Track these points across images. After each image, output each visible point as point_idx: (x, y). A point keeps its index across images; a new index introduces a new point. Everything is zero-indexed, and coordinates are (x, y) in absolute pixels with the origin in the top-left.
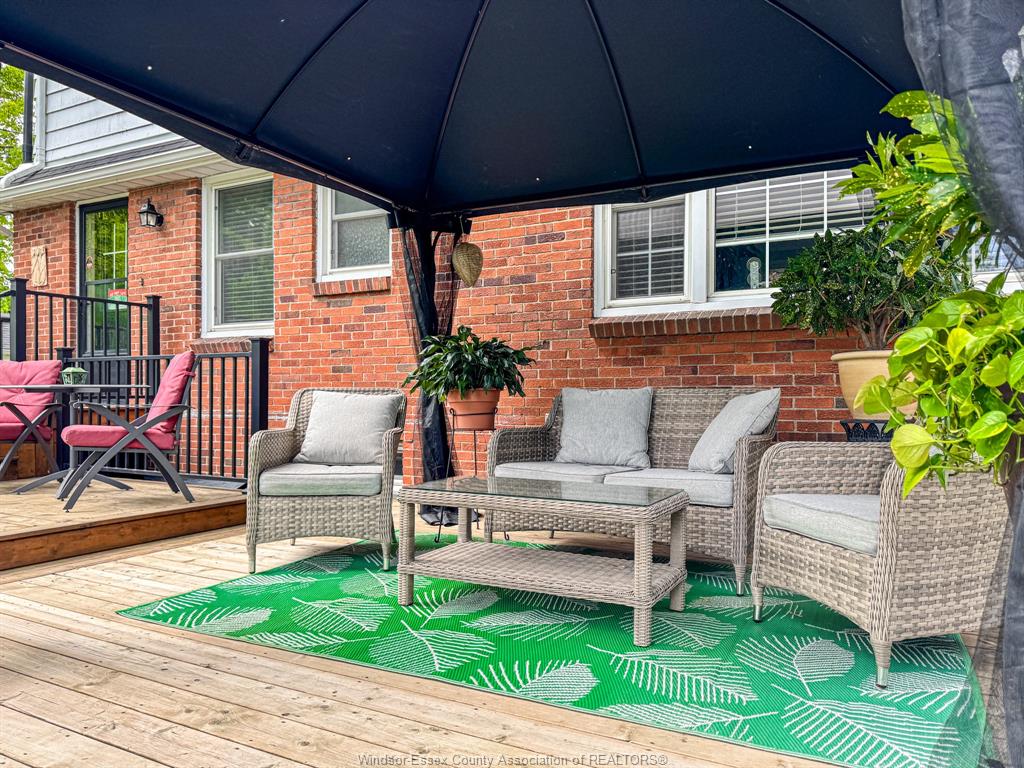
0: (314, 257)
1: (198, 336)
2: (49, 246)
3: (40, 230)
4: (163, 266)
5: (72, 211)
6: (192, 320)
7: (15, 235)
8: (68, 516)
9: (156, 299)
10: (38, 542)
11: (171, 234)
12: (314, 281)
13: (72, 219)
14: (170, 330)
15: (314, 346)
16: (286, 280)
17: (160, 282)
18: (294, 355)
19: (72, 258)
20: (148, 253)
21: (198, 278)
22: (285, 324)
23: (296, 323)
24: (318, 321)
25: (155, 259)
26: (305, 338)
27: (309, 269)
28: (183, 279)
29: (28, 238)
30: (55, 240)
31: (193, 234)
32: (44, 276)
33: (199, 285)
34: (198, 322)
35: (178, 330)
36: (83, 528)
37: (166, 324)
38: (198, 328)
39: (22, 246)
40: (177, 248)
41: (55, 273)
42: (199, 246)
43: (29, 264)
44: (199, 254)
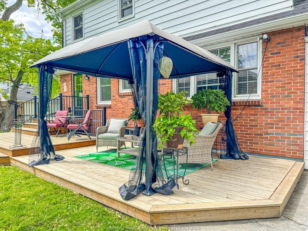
0: (119, 87)
1: (97, 104)
2: (67, 83)
3: (65, 79)
4: (89, 88)
5: (72, 75)
6: (95, 100)
7: (61, 80)
8: (68, 141)
9: (88, 96)
10: (63, 146)
11: (91, 81)
12: (119, 92)
13: (72, 77)
14: (91, 102)
15: (119, 107)
16: (113, 92)
17: (89, 92)
18: (115, 108)
19: (72, 86)
20: (86, 85)
21: (96, 91)
22: (113, 102)
23: (115, 102)
24: (119, 101)
25: (88, 87)
26: (117, 105)
27: (117, 90)
28: (93, 91)
29: (63, 81)
30: (68, 82)
31: (95, 81)
32: (66, 90)
33: (97, 93)
34: (97, 101)
35: (93, 102)
36: (70, 144)
37: (90, 101)
38: (97, 102)
39: (62, 83)
40: (92, 84)
41: (68, 89)
42: (96, 84)
43: (63, 87)
44: (96, 86)
